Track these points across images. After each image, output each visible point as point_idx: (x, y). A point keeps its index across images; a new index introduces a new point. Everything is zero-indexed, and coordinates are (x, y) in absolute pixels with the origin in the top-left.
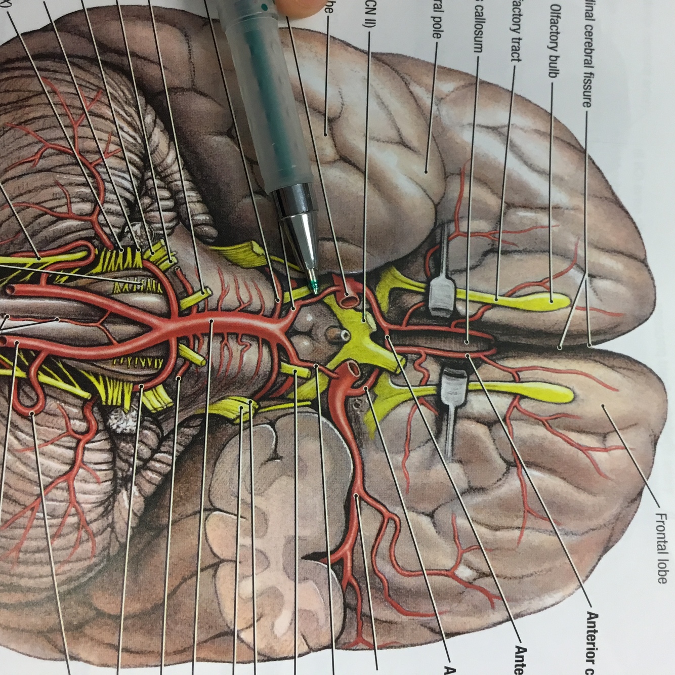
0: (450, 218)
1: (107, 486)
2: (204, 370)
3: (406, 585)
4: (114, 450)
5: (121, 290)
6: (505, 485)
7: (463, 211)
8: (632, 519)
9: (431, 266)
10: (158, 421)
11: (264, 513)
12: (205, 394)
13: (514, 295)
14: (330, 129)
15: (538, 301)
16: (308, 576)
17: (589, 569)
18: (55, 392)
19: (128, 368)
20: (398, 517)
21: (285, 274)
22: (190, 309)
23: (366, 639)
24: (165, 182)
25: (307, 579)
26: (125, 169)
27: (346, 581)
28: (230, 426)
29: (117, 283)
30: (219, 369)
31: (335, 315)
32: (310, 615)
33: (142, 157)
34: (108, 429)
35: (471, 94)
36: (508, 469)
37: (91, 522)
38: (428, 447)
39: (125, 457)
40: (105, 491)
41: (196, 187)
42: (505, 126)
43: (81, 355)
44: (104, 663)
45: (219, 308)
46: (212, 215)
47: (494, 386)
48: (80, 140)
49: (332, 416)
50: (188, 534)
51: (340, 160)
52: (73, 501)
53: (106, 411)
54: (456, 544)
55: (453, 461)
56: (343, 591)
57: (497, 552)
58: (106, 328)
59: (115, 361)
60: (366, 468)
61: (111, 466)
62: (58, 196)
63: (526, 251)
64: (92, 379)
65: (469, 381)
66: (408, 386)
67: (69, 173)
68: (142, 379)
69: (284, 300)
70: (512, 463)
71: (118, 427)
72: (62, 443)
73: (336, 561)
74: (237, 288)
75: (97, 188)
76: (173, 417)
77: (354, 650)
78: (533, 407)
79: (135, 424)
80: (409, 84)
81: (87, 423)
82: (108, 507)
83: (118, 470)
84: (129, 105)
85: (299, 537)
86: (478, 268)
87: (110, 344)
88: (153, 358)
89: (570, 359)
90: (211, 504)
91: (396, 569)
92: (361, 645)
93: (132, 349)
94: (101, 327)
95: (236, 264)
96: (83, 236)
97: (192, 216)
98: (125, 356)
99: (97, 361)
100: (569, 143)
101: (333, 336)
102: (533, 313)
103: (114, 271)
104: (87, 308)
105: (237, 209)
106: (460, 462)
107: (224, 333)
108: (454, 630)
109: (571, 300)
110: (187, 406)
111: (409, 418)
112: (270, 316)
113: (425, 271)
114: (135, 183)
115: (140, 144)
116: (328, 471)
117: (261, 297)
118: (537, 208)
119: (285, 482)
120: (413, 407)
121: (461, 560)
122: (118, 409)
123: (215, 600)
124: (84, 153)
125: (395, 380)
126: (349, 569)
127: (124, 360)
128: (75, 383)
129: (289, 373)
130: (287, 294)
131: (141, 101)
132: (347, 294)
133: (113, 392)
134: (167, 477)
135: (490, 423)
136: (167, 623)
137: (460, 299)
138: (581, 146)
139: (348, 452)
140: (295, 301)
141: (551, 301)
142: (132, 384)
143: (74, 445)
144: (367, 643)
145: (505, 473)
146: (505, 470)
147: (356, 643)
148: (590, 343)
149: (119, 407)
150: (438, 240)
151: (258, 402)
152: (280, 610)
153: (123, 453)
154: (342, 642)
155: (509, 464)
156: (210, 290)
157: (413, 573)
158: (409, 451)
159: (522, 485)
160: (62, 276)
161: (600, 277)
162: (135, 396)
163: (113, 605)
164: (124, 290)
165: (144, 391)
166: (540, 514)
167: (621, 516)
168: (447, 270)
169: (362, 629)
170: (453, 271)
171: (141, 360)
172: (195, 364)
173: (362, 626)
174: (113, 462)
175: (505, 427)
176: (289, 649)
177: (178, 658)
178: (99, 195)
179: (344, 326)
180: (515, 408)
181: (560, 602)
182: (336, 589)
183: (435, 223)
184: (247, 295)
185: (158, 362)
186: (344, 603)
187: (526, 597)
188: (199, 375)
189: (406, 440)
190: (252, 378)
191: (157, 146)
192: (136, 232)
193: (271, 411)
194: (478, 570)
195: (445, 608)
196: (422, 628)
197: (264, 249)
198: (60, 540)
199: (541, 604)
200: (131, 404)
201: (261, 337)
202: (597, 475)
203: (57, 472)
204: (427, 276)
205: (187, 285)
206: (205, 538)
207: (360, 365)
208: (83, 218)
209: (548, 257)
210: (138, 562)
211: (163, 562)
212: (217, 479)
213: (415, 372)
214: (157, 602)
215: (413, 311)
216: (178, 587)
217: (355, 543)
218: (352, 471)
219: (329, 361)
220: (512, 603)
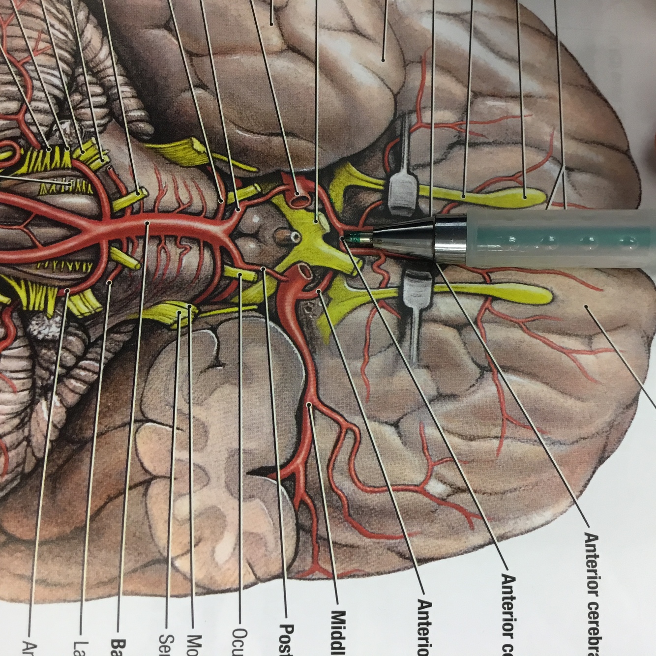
0: (411, 108)
1: (24, 396)
2: (139, 273)
3: (368, 502)
4: (34, 358)
5: (48, 191)
6: (479, 391)
7: (425, 101)
8: (629, 427)
9: (391, 160)
10: (84, 327)
11: (203, 424)
12: (139, 298)
13: (484, 191)
14: (277, 19)
15: (510, 197)
16: (254, 494)
17: (582, 483)
19: (53, 272)
20: (357, 427)
21: (229, 173)
22: (123, 210)
23: (324, 567)
24: (97, 78)
25: (253, 497)
26: (54, 65)
27: (299, 499)
28: (166, 331)
29: (43, 185)
30: (155, 273)
31: (284, 216)
32: (257, 539)
33: (73, 53)
34: (28, 335)
36: (482, 375)
37: (5, 435)
38: (391, 352)
39: (46, 365)
40: (22, 401)
41: (131, 80)
42: (467, 13)
43: (2, 259)
44: (14, 597)
45: (156, 209)
46: (148, 112)
47: (463, 288)
48: (9, 40)
49: (281, 321)
50: (115, 448)
51: (288, 49)
53: (27, 316)
54: (425, 455)
55: (419, 367)
56: (295, 510)
57: (474, 464)
58: (31, 232)
59: (39, 265)
60: (320, 375)
61: (29, 374)
63: (495, 143)
64: (13, 283)
65: (434, 283)
66: (366, 288)
68: (68, 283)
69: (228, 200)
70: (485, 367)
71: (39, 333)
73: (286, 476)
74: (176, 188)
75: (25, 86)
76: (102, 323)
77: (309, 580)
78: (507, 309)
79: (59, 329)
81: (5, 329)
82: (24, 418)
83: (37, 379)
84: (61, 3)
85: (244, 450)
86: (444, 162)
87: (34, 247)
88: (82, 262)
90: (143, 415)
91: (356, 485)
92: (318, 574)
93: (59, 252)
94: (25, 230)
95: (176, 163)
96: (8, 136)
97: (126, 112)
98: (51, 259)
99: (19, 265)
100: (538, 30)
101: (282, 238)
103: (41, 172)
104: (11, 210)
105: (176, 104)
106: (427, 367)
107: (161, 236)
108: (428, 555)
109: (547, 195)
110: (119, 310)
111: (368, 322)
112: (213, 218)
113: (384, 166)
114: (65, 79)
115: (71, 40)
116: (277, 378)
117: (202, 198)
118: (507, 97)
119: (228, 391)
120: (372, 310)
121: (431, 474)
122: (40, 314)
123: (146, 522)
124: (13, 51)
125: (351, 283)
126: (302, 485)
127: (49, 264)
129: (234, 276)
130: (231, 194)
132: (297, 194)
133: (36, 297)
134: (92, 386)
135: (460, 326)
136: (89, 549)
137: (423, 197)
138: (551, 32)
139: (300, 358)
140: (240, 201)
141: (525, 197)
142: (56, 289)
144: (324, 571)
145: (479, 378)
146: (478, 376)
147: (312, 571)
149: (41, 312)
150: (398, 133)
151: (198, 306)
152: (222, 533)
153: (44, 360)
154: (296, 570)
155: (483, 369)
156: (146, 190)
157: (376, 489)
158: (369, 357)
159: (498, 390)
161: (578, 170)
162: (60, 301)
163: (27, 528)
164: (51, 191)
165: (70, 296)
166: (522, 422)
167: (616, 423)
168: (408, 165)
169: (318, 554)
170: (415, 165)
171: (68, 264)
172: (128, 268)
173: (319, 552)
174: (32, 370)
175: (477, 331)
176: (232, 579)
177: (101, 591)
178: (26, 93)
179: (295, 227)
180: (487, 311)
181: (552, 521)
182: (287, 508)
183: (395, 114)
184: (187, 195)
185: (87, 267)
186: (297, 524)
187: (511, 516)
188: (133, 279)
189: (365, 345)
190: (192, 281)
191: (90, 42)
192: (65, 130)
193: (213, 315)
194: (452, 485)
195: (416, 529)
196: (390, 552)
197: (205, 145)
199: (529, 525)
200: (54, 309)
201: (202, 239)
202: (584, 379)
204: (386, 171)
205: (121, 185)
206: (135, 452)
207: (312, 267)
208: (10, 117)
209: (520, 149)
210: (56, 479)
211: (85, 479)
212: (151, 388)
213: (374, 274)
214: (78, 525)
215: (371, 210)
216: (102, 508)
217: (308, 456)
218: (304, 378)
219: (278, 264)
220: (494, 523)
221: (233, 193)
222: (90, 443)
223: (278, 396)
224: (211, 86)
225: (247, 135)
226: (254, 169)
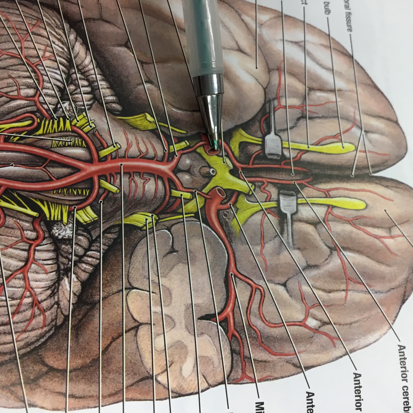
0: (274, 97)
1: (53, 275)
2: (119, 195)
3: (273, 333)
4: (57, 250)
5: (57, 145)
6: (331, 262)
7: (282, 93)
9: (264, 127)
10: (88, 230)
11: (168, 289)
12: (120, 211)
13: (319, 144)
15: (335, 148)
16: (204, 331)
17: (394, 316)
18: (12, 213)
19: (64, 196)
20: (262, 287)
21: (169, 134)
22: (106, 157)
23: (249, 375)
24: (84, 76)
25: (203, 333)
26: (56, 67)
27: (231, 334)
28: (139, 231)
29: (54, 141)
30: (129, 195)
31: (204, 159)
32: (207, 360)
33: (68, 60)
34: (52, 236)
35: (279, 22)
36: (331, 253)
37: (42, 301)
38: (277, 240)
39: (65, 255)
40: (52, 279)
41: (106, 78)
42: (302, 42)
43: (30, 188)
44: (55, 407)
45: (126, 156)
46: (117, 97)
47: (314, 201)
48: (25, 50)
49: (210, 223)
50: (114, 307)
52: (28, 287)
53: (50, 224)
54: (304, 303)
55: (294, 249)
56: (229, 341)
57: (333, 307)
58: (48, 171)
59: (55, 191)
60: (236, 256)
61: (55, 261)
62: (11, 85)
63: (323, 117)
64: (39, 203)
65: (297, 198)
66: (258, 202)
67: (18, 70)
68: (75, 203)
69: (170, 151)
70: (333, 248)
71: (59, 234)
72: (18, 247)
73: (222, 319)
74: (138, 144)
75: (38, 80)
76: (99, 227)
77: (241, 384)
78: (341, 213)
79: (72, 232)
80: (241, 15)
81: (36, 232)
82: (54, 290)
83: (60, 264)
84: (59, 28)
85: (195, 304)
86: (295, 128)
87: (51, 180)
88: (82, 189)
89: (359, 182)
90: (130, 285)
91: (265, 323)
92: (246, 380)
93: (66, 183)
94: (44, 169)
95: (136, 128)
96: (29, 111)
97: (104, 97)
98: (62, 188)
99: (42, 191)
100: (342, 52)
101: (205, 172)
102: (333, 155)
103: (52, 133)
104: (34, 157)
105: (134, 93)
106: (299, 249)
107: (131, 173)
108: (310, 364)
109: (355, 146)
110: (109, 219)
111: (261, 222)
112: (161, 161)
113: (261, 130)
114: (64, 76)
115: (66, 52)
116: (211, 259)
117: (154, 149)
118: (327, 91)
119: (181, 268)
120: (263, 215)
121: (308, 314)
122: (59, 223)
123: (138, 353)
124: (29, 57)
125: (249, 199)
126: (232, 324)
127: (61, 191)
128: (26, 206)
129: (178, 196)
130: (171, 147)
131: (66, 26)
133: (55, 212)
134: (96, 268)
136: (102, 373)
137: (285, 148)
138: (349, 54)
139: (223, 246)
140: (177, 151)
141: (343, 148)
142: (68, 206)
143: (27, 248)
144: (250, 378)
145: (330, 255)
146: (329, 253)
147: (242, 379)
148: (371, 172)
149: (59, 221)
150: (268, 111)
151: (157, 215)
152: (186, 357)
153: (64, 252)
154: (232, 379)
155: (331, 249)
156: (119, 145)
157: (277, 325)
158: (264, 243)
159: (342, 261)
160: (15, 137)
161: (371, 132)
162: (71, 214)
163: (61, 362)
164: (59, 145)
165: (77, 210)
166: (357, 280)
167: (409, 279)
168: (275, 129)
169: (245, 368)
170: (279, 130)
171: (73, 190)
172: (112, 192)
173: (245, 366)
174: (57, 259)
175: (325, 226)
176: (194, 386)
177: (112, 399)
178: (39, 84)
179: (212, 166)
180: (330, 215)
181: (379, 339)
182: (224, 340)
183: (265, 100)
184: (145, 147)
185: (86, 192)
186: (231, 349)
187: (356, 337)
188: (115, 199)
189: (261, 236)
190: (152, 200)
191: (78, 53)
192: (65, 108)
193: (168, 220)
194: (321, 320)
195: (303, 349)
196: (288, 364)
197: (154, 118)
198: (18, 316)
199: (367, 342)
200: (68, 219)
201: (156, 174)
202: (389, 253)
203: (15, 267)
204: (262, 133)
205: (103, 142)
206: (127, 308)
207: (225, 190)
208: (29, 99)
209: (338, 121)
210: (78, 329)
211: (97, 327)
212: (133, 267)
213: (261, 193)
214: (94, 358)
215: (256, 156)
216: (109, 345)
217: (234, 307)
218: (227, 258)
219: (204, 188)
220: (347, 342)
221: (172, 146)
222: (98, 303)
223: (212, 270)
224: (155, 82)
225: (179, 111)
226: (185, 132)
